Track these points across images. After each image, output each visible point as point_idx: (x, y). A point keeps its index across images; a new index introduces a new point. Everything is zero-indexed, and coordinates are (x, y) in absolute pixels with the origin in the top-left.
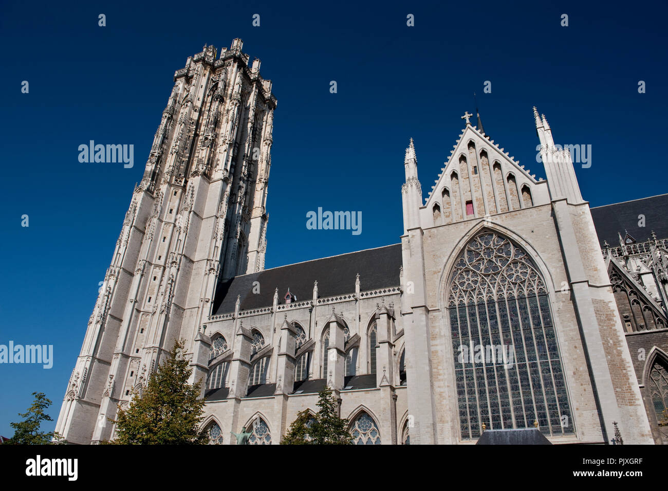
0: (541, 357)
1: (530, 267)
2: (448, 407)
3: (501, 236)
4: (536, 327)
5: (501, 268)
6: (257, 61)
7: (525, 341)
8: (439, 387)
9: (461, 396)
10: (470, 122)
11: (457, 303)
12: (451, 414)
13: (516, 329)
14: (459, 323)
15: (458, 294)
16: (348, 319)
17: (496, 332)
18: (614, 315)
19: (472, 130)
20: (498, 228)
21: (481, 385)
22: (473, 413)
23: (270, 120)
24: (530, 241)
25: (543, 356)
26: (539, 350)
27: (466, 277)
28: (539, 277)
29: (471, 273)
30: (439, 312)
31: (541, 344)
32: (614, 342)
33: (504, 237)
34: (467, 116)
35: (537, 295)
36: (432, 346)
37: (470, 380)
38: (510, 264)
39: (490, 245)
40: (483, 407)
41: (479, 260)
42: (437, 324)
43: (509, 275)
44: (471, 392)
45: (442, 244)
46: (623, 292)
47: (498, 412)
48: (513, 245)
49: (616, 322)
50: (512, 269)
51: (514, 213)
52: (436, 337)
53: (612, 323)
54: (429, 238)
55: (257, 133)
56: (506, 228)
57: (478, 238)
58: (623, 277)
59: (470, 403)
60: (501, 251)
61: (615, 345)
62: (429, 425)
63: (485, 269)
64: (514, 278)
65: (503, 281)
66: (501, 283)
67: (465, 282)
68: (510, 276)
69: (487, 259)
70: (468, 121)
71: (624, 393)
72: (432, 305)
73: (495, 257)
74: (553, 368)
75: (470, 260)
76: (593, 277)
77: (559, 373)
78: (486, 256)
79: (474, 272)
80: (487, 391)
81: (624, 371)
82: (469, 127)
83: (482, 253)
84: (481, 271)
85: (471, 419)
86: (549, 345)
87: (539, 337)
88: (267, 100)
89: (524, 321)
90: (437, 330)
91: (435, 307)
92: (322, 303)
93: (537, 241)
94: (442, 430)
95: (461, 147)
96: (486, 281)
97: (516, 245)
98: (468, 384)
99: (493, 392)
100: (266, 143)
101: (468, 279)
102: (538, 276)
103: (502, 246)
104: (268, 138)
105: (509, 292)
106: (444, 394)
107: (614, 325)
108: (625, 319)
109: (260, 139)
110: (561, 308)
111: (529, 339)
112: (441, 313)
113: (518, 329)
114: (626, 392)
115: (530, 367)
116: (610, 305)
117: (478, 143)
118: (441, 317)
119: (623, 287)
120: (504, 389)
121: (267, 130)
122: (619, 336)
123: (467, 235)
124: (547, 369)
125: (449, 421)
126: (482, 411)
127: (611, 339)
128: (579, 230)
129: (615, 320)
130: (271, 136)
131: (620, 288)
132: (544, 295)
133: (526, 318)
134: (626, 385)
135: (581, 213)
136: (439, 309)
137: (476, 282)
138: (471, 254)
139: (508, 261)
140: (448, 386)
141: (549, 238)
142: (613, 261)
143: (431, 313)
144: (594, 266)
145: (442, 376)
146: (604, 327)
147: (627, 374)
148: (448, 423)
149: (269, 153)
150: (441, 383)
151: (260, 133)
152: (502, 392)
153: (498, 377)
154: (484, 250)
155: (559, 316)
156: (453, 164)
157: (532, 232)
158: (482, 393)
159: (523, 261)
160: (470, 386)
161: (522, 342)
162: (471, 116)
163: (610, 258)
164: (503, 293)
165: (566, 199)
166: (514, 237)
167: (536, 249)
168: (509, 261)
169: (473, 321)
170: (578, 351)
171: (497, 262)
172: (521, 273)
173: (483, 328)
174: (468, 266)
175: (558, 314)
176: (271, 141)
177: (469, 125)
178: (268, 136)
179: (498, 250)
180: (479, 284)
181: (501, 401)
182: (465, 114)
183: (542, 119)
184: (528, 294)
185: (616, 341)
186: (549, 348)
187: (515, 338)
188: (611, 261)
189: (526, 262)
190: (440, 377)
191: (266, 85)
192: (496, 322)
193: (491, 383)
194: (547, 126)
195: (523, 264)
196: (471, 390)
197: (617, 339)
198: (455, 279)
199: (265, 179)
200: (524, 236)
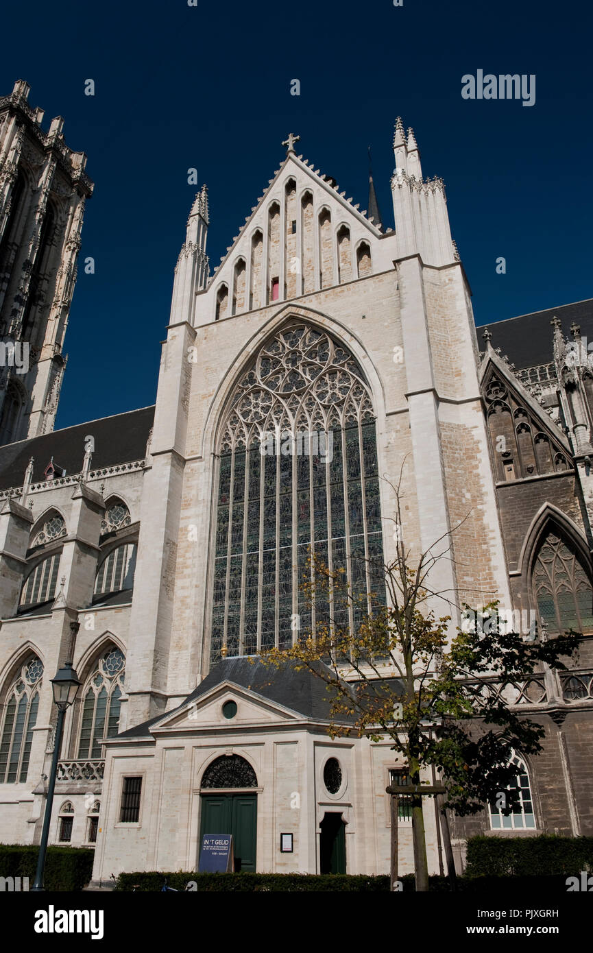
0: (352, 531)
1: (354, 378)
2: (191, 622)
3: (317, 330)
4: (352, 478)
5: (309, 382)
6: (58, 119)
7: (332, 503)
8: (183, 588)
9: (219, 603)
10: (294, 148)
11: (233, 446)
12: (195, 634)
13: (320, 484)
14: (232, 479)
15: (237, 431)
16: (131, 500)
17: (288, 491)
18: (478, 449)
19: (294, 162)
20: (311, 315)
21: (252, 582)
22: (233, 631)
23: (78, 213)
24: (357, 333)
25: (357, 528)
26: (351, 517)
27: (253, 401)
28: (367, 394)
29: (262, 394)
30: (201, 461)
31: (355, 507)
32: (473, 496)
33: (321, 331)
34: (290, 141)
35: (359, 424)
36: (182, 519)
37: (236, 575)
38: (325, 375)
39: (298, 347)
40: (251, 619)
41: (278, 372)
42: (194, 483)
43: (322, 393)
44: (235, 596)
45: (222, 349)
46: (506, 413)
47: (273, 628)
48: (334, 343)
49: (480, 461)
50: (326, 384)
51: (338, 290)
52: (189, 504)
53: (474, 463)
54: (204, 341)
55: (57, 232)
56: (323, 315)
57: (281, 336)
58: (507, 386)
59: (231, 614)
60: (314, 355)
61: (474, 501)
62: (148, 652)
63: (285, 387)
64: (327, 399)
65: (310, 404)
66: (305, 408)
67: (251, 410)
68: (322, 396)
69: (288, 370)
70: (291, 147)
71: (480, 584)
72: (192, 451)
73: (303, 365)
74: (369, 548)
75: (264, 373)
76: (451, 385)
77: (378, 555)
78: (290, 365)
79: (267, 393)
80: (260, 593)
81: (484, 547)
82: (290, 158)
83: (283, 361)
84: (277, 390)
85: (229, 642)
86: (369, 508)
87: (355, 496)
88: (75, 182)
89: (335, 469)
90: (194, 492)
91: (197, 454)
92: (96, 477)
93: (368, 332)
94: (176, 662)
95: (276, 191)
96: (283, 407)
97: (338, 343)
98: (232, 582)
99: (268, 593)
100: (69, 248)
101: (256, 405)
102: (366, 391)
103: (315, 346)
104: (73, 240)
105: (316, 422)
106: (188, 600)
107: (477, 467)
108: (505, 459)
109: (60, 243)
110: (392, 441)
111: (337, 500)
112: (204, 462)
113: (324, 484)
114: (484, 584)
115: (333, 548)
116: (474, 432)
117: (300, 181)
118: (202, 471)
119: (505, 404)
120: (287, 588)
121: (73, 228)
122: (483, 486)
123: (263, 330)
124: (360, 550)
125: (190, 646)
126: (248, 628)
127: (468, 491)
128: (438, 308)
129: (479, 457)
130: (78, 236)
131: (501, 405)
132: (370, 422)
133: (338, 465)
134: (484, 570)
135: (447, 281)
136: (201, 457)
137: (266, 409)
138: (267, 363)
139: (321, 369)
140: (196, 586)
141: (386, 327)
142: (493, 359)
143: (188, 465)
144: (457, 368)
145: (189, 569)
146: (459, 471)
147: (488, 551)
148: (187, 649)
149: (73, 262)
150: (187, 582)
151: (62, 232)
152: (283, 593)
153: (280, 567)
154: (287, 355)
155: (386, 457)
156: (259, 218)
157: (364, 317)
158: (251, 596)
159: (346, 369)
160: (235, 585)
161: (326, 506)
162: (296, 140)
163: (490, 356)
164: (307, 425)
165: (418, 256)
166: (334, 328)
167: (365, 346)
168: (323, 370)
169: (255, 474)
170: (410, 514)
171: (305, 374)
172: (340, 389)
173: (268, 484)
174: (259, 383)
175: (385, 453)
176: (78, 244)
177: (291, 155)
178: (73, 236)
179: (310, 354)
180: (271, 412)
181: (280, 609)
182: (288, 138)
183: (407, 134)
184: (347, 424)
185: (476, 494)
186: (368, 514)
187: (316, 499)
188: (490, 360)
189: (351, 370)
190: (186, 571)
191: (77, 160)
192: (290, 474)
193: (269, 579)
194: (412, 144)
195: (344, 374)
196: (236, 591)
197: (479, 491)
198: (236, 407)
199: (63, 302)
200: (349, 326)
